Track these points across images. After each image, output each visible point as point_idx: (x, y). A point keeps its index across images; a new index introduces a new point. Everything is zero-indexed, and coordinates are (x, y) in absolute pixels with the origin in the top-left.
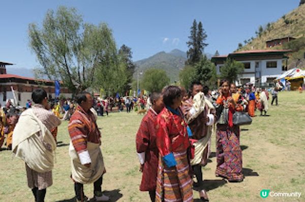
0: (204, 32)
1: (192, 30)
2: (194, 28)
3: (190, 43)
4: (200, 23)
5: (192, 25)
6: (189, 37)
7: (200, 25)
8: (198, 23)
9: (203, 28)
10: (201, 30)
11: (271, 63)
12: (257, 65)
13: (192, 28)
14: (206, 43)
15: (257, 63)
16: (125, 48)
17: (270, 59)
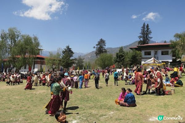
0: (150, 30)
1: (142, 29)
2: (144, 27)
3: (140, 37)
4: (148, 25)
5: (142, 26)
6: (140, 33)
7: (148, 26)
8: (146, 25)
9: (149, 27)
10: (148, 29)
11: (165, 52)
12: (156, 53)
13: (142, 27)
14: (151, 37)
15: (156, 52)
16: (102, 40)
17: (164, 49)
